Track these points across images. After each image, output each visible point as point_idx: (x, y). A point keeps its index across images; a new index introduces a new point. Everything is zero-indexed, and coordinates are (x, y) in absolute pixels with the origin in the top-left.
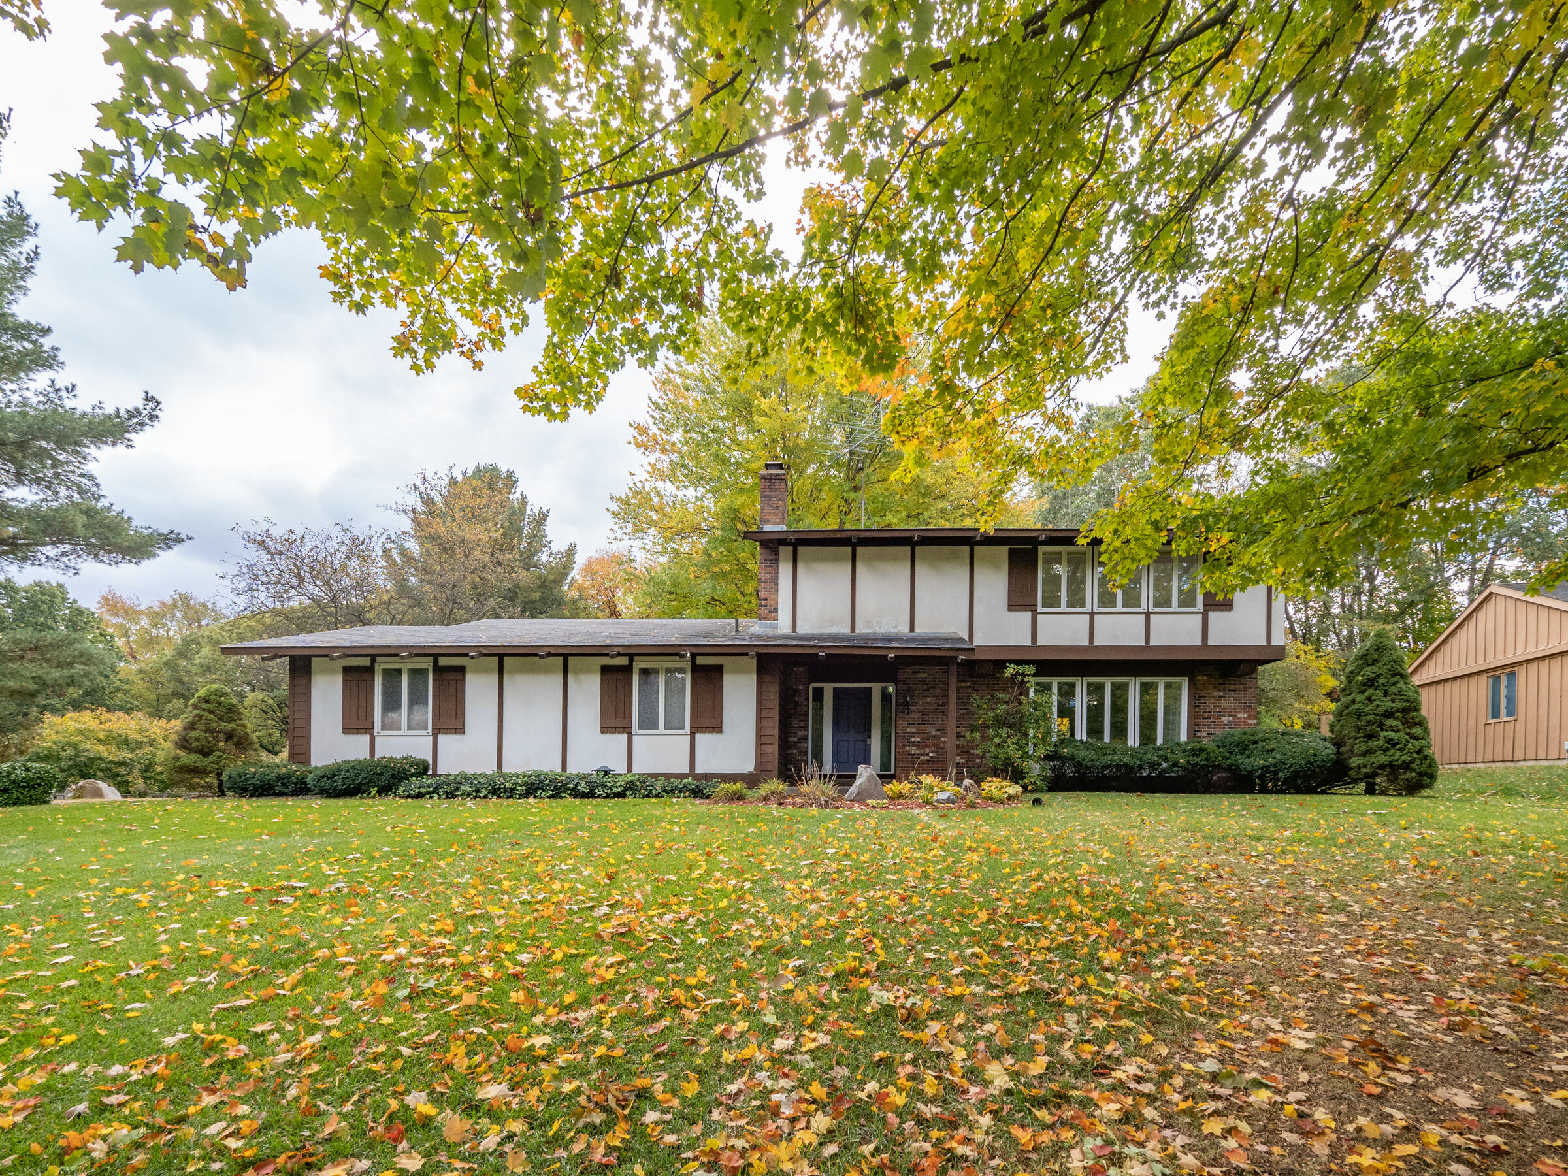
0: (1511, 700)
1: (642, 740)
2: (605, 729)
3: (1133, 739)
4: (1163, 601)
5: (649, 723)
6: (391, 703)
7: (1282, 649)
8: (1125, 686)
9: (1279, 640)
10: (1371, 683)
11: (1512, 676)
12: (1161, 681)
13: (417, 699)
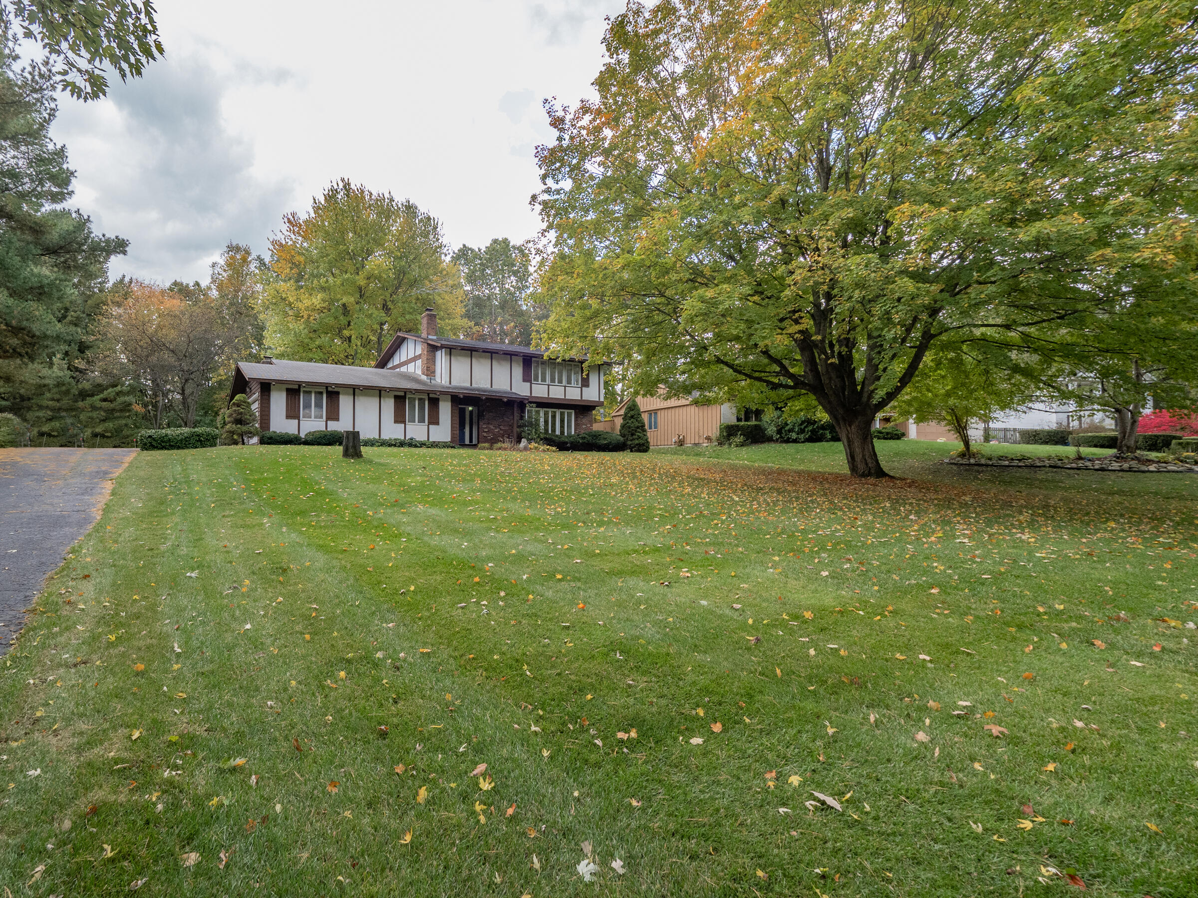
0: (656, 423)
1: (410, 426)
2: (396, 422)
3: (558, 432)
4: (569, 382)
5: (412, 420)
6: (307, 406)
7: (603, 402)
8: (555, 412)
9: (602, 399)
10: (632, 417)
11: (656, 413)
12: (566, 411)
13: (319, 405)
